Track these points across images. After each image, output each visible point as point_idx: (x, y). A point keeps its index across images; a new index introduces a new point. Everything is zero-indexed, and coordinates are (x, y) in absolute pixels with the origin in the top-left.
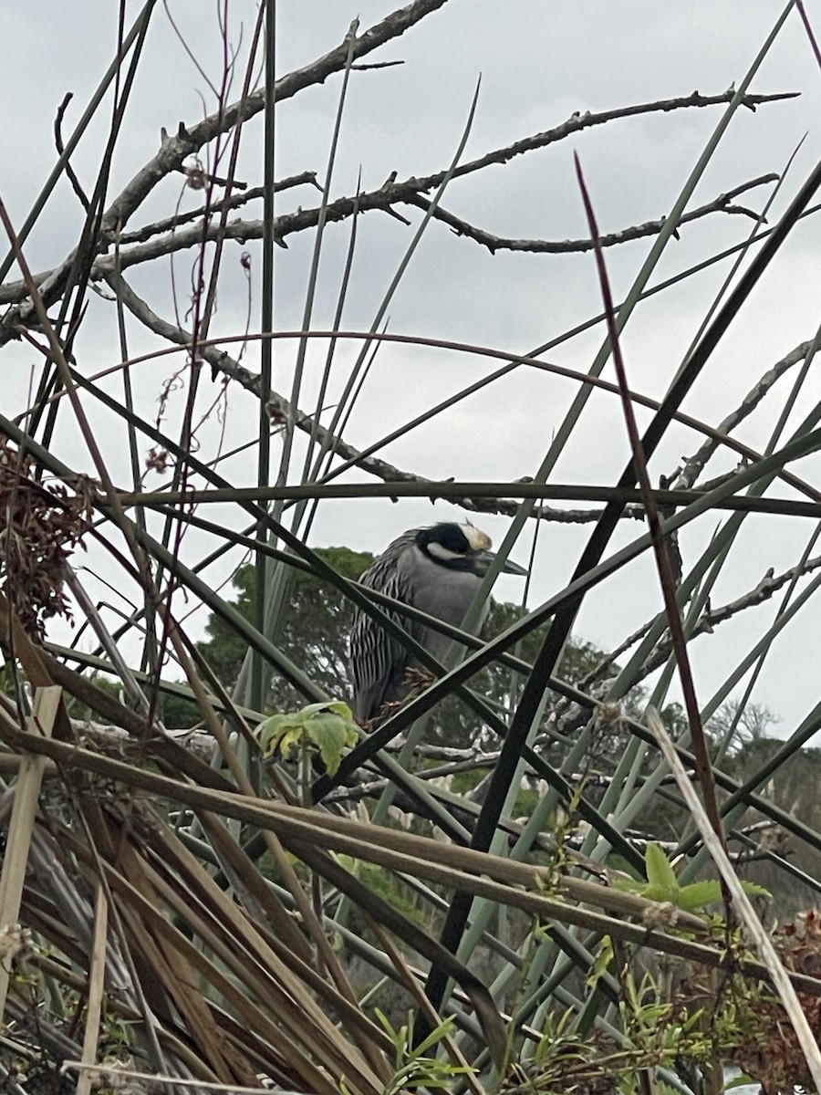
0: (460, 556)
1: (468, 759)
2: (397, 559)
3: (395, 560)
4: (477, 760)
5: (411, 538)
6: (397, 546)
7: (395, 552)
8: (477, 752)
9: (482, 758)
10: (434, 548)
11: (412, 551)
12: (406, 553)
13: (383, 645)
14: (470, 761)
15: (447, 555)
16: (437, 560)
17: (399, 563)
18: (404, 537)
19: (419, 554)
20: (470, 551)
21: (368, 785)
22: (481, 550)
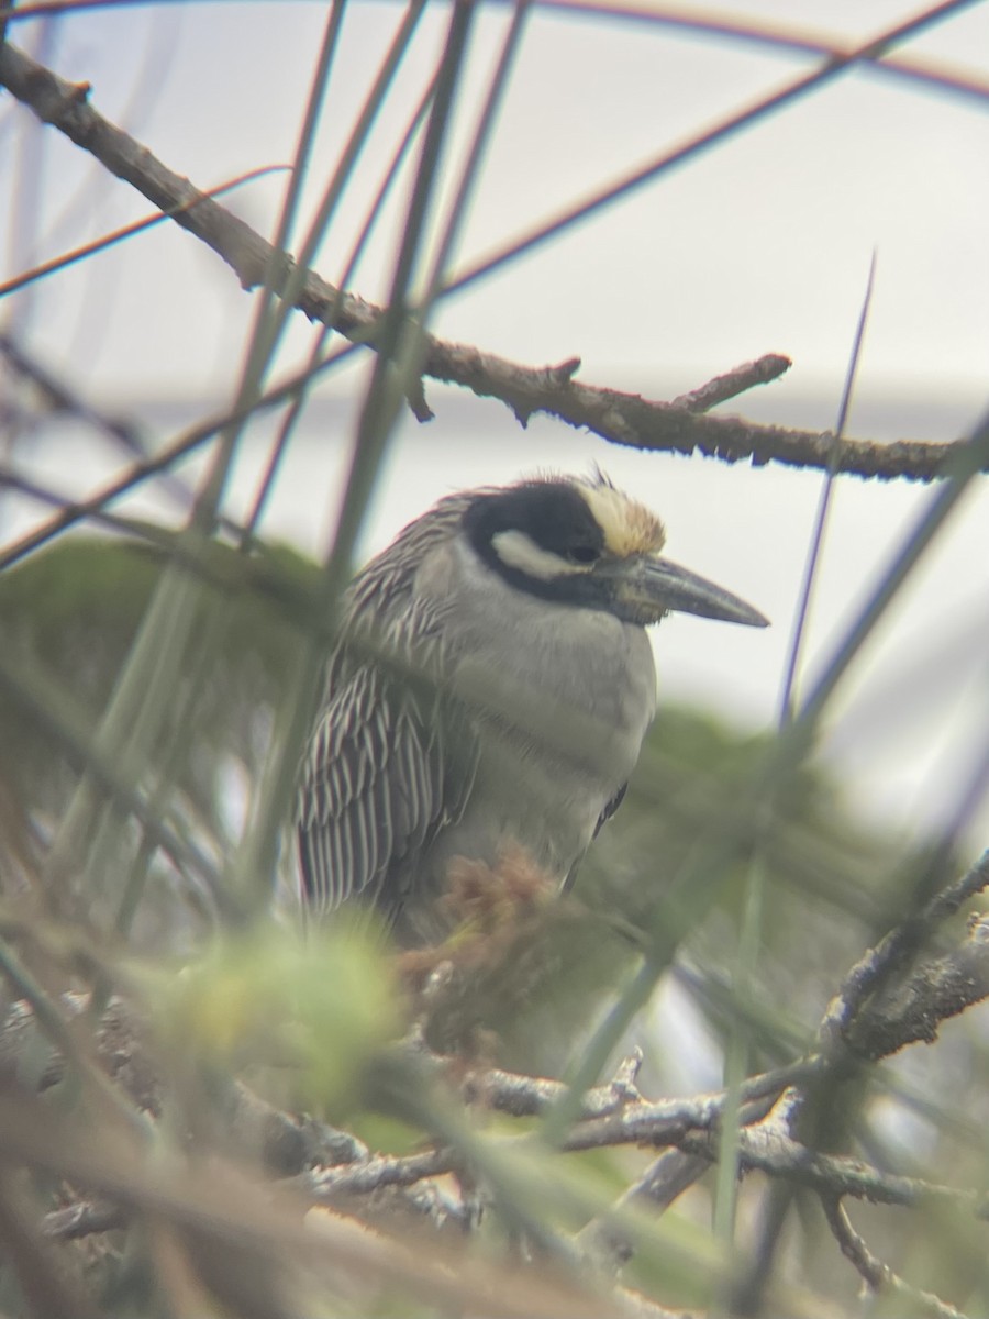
0: (579, 569)
1: (601, 1115)
2: (413, 570)
3: (410, 572)
4: (627, 1118)
5: (453, 518)
6: (415, 536)
7: (409, 550)
8: (625, 1097)
9: (640, 1114)
10: (512, 545)
11: (453, 553)
12: (438, 558)
13: (371, 796)
14: (607, 1119)
15: (546, 564)
16: (517, 578)
17: (419, 582)
18: (436, 514)
19: (468, 559)
20: (604, 555)
21: (328, 1172)
22: (636, 555)
